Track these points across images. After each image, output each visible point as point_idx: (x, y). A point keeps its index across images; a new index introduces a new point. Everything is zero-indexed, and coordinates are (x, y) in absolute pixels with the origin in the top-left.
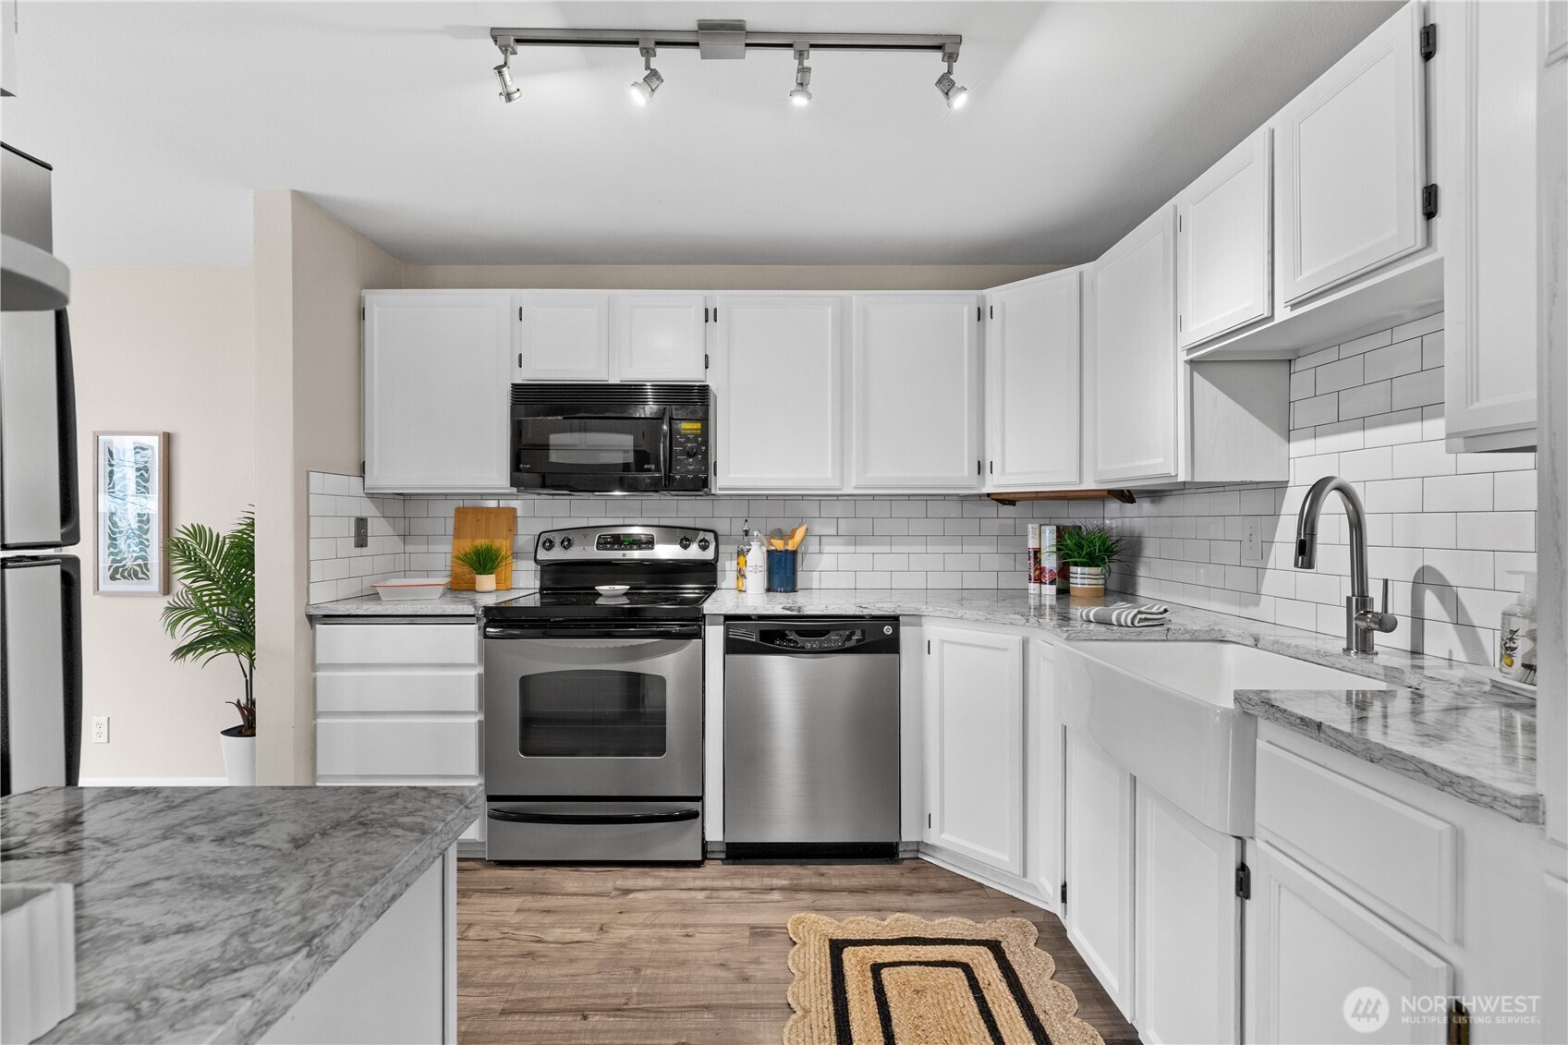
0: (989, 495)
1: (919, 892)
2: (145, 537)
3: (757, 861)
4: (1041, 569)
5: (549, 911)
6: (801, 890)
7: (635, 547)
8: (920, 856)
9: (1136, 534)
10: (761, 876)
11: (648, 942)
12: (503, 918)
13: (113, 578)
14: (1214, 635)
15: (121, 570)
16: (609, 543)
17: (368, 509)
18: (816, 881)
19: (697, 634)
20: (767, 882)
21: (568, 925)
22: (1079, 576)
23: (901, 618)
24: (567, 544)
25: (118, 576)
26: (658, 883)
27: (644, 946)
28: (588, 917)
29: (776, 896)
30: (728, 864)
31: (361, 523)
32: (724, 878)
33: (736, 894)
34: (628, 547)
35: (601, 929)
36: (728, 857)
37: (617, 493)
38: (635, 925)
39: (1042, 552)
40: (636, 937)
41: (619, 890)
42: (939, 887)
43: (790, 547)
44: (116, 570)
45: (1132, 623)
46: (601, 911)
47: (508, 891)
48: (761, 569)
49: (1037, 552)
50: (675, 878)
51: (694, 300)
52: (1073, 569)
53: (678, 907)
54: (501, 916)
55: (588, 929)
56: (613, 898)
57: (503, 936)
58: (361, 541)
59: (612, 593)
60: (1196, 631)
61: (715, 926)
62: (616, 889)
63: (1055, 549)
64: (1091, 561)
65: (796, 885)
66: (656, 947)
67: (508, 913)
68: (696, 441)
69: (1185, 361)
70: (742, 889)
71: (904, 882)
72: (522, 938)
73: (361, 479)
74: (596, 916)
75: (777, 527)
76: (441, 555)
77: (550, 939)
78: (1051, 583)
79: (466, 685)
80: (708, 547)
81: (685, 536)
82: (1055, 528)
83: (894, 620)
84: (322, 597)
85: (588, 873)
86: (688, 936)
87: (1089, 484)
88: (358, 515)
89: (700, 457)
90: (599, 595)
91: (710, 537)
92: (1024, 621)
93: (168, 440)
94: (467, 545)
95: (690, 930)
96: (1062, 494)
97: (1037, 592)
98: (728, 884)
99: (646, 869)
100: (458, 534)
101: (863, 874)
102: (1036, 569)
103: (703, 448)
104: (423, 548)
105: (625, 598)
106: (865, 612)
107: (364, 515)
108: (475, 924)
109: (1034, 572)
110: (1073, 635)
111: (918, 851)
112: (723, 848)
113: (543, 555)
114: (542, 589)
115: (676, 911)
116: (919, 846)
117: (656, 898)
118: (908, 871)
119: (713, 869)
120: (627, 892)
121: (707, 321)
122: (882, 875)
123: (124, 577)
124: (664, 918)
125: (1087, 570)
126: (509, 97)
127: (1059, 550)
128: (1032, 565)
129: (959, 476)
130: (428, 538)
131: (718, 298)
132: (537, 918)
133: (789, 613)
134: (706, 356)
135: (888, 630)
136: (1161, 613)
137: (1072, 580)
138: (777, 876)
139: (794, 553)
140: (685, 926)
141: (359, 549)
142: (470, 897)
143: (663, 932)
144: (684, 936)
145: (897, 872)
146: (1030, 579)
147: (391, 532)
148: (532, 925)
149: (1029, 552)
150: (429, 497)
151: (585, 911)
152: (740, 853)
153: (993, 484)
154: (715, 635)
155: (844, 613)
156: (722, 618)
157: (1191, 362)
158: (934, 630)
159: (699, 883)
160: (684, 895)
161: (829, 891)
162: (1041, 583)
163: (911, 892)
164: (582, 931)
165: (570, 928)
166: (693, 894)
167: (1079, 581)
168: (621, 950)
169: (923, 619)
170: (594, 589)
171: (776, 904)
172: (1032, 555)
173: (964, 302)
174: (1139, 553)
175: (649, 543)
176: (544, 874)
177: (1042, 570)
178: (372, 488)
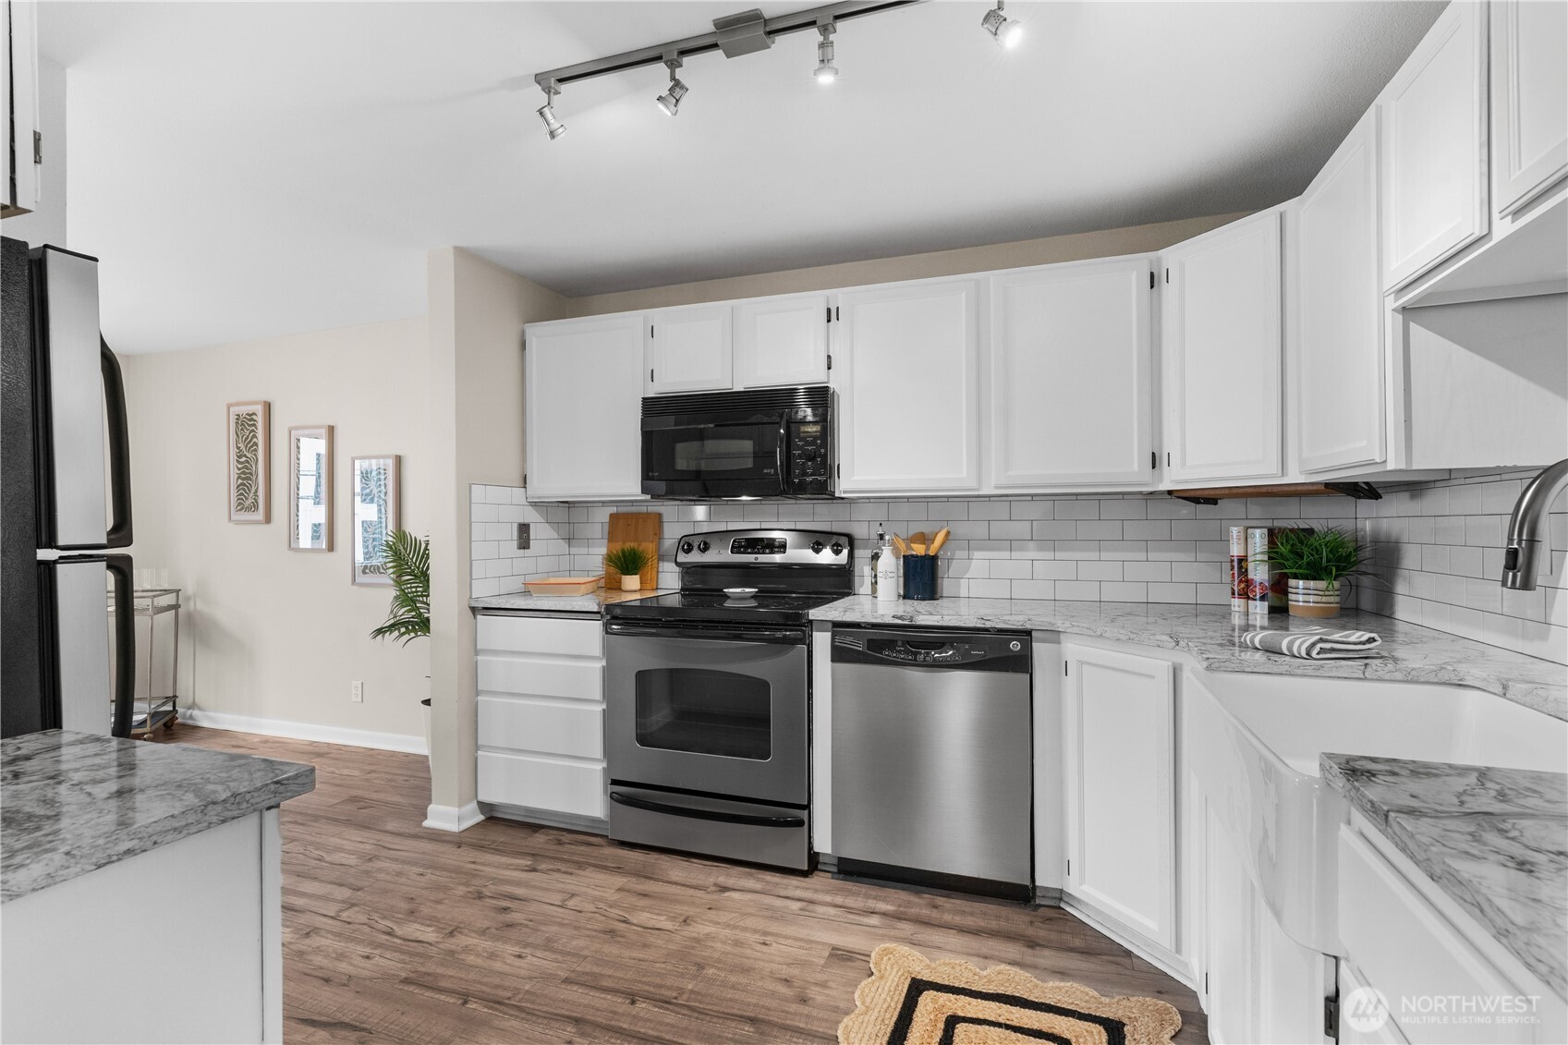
0: (1170, 492)
1: (1044, 946)
3: (870, 880)
4: (1247, 581)
5: (645, 895)
6: (905, 919)
7: (767, 551)
8: (1062, 905)
9: (1393, 540)
10: (867, 897)
11: (724, 943)
12: (603, 894)
13: (364, 572)
14: (1444, 676)
16: (742, 547)
17: (531, 516)
18: (926, 912)
19: (801, 640)
20: (871, 904)
21: (657, 912)
22: (1300, 591)
23: (1034, 634)
24: (705, 548)
25: (367, 571)
26: (758, 886)
27: (718, 945)
28: (678, 907)
29: (874, 920)
30: (838, 879)
31: (524, 529)
32: (828, 892)
33: (832, 911)
34: (761, 551)
35: (685, 921)
36: (840, 872)
37: (744, 498)
38: (719, 923)
39: (1249, 559)
40: (714, 935)
41: (719, 886)
42: (1071, 945)
43: (931, 553)
44: (366, 566)
45: (1308, 654)
46: (693, 904)
47: (619, 870)
48: (892, 575)
49: (1242, 560)
50: (778, 884)
51: (816, 301)
52: (1292, 582)
53: (767, 914)
54: (603, 891)
55: (673, 919)
56: (709, 893)
57: (596, 910)
58: (524, 543)
59: (740, 595)
60: (1413, 669)
61: (796, 939)
62: (715, 885)
63: (1266, 558)
64: (1314, 572)
65: (902, 913)
66: (728, 948)
67: (609, 890)
68: (815, 444)
69: (1393, 310)
70: (840, 907)
71: (1030, 931)
72: (612, 915)
73: (524, 489)
74: (685, 908)
75: (920, 531)
76: (594, 557)
77: (635, 921)
78: (1263, 598)
79: (591, 674)
80: (841, 551)
81: (817, 540)
82: (1266, 531)
83: (1026, 635)
84: (484, 592)
85: (697, 865)
86: (764, 944)
87: (1295, 476)
88: (522, 521)
89: (819, 459)
90: (726, 597)
91: (844, 540)
92: (1174, 644)
93: (399, 461)
94: (618, 547)
95: (769, 939)
96: (1264, 490)
97: (1242, 609)
98: (828, 898)
99: (753, 870)
100: (612, 538)
101: (985, 914)
102: (1241, 581)
103: (823, 451)
104: (584, 550)
105: (753, 601)
106: (988, 625)
107: (526, 521)
108: (578, 895)
109: (1239, 585)
110: (1217, 665)
111: (1061, 899)
112: (835, 861)
113: (682, 558)
114: (682, 589)
115: (764, 917)
116: (1061, 895)
117: (750, 900)
118: (1040, 920)
119: (818, 880)
120: (725, 889)
121: (829, 321)
122: (1007, 919)
123: (372, 573)
124: (750, 922)
125: (1312, 584)
126: (552, 135)
127: (1270, 558)
128: (1236, 575)
129: (1129, 471)
130: (588, 541)
131: (841, 296)
132: (633, 900)
133: (900, 622)
134: (829, 357)
135: (1015, 646)
136: (1364, 643)
137: (1291, 597)
138: (885, 900)
139: (934, 559)
140: (765, 934)
141: (522, 551)
142: (584, 870)
143: (741, 935)
144: (760, 943)
145: (1027, 919)
146: (1233, 594)
147: (556, 536)
148: (625, 905)
149: (1232, 561)
150: (588, 505)
151: (677, 901)
152: (851, 870)
153: (1170, 479)
154: (822, 641)
155: (962, 625)
156: (830, 625)
157: (1404, 309)
158: (1072, 649)
159: (798, 893)
160: (779, 903)
161: (939, 926)
162: (1248, 598)
163: (1032, 944)
164: (667, 920)
165: (658, 914)
166: (788, 903)
167: (1301, 598)
168: (695, 945)
169: (1062, 636)
170: (722, 590)
171: (872, 930)
172: (1236, 564)
173: (1131, 268)
174: (1398, 564)
175: (782, 547)
176: (656, 859)
177: (1249, 583)
178: (533, 497)
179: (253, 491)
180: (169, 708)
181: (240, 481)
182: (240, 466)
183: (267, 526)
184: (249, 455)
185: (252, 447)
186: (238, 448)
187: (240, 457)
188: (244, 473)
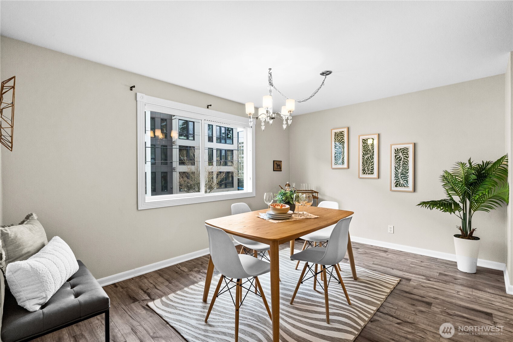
2: (407, 174)
13: (396, 186)
15: (399, 184)
44: (397, 184)
93: (415, 145)
179: (342, 158)
181: (336, 155)
182: (336, 150)
183: (348, 170)
184: (340, 146)
185: (341, 143)
186: (335, 143)
187: (336, 147)
188: (338, 152)
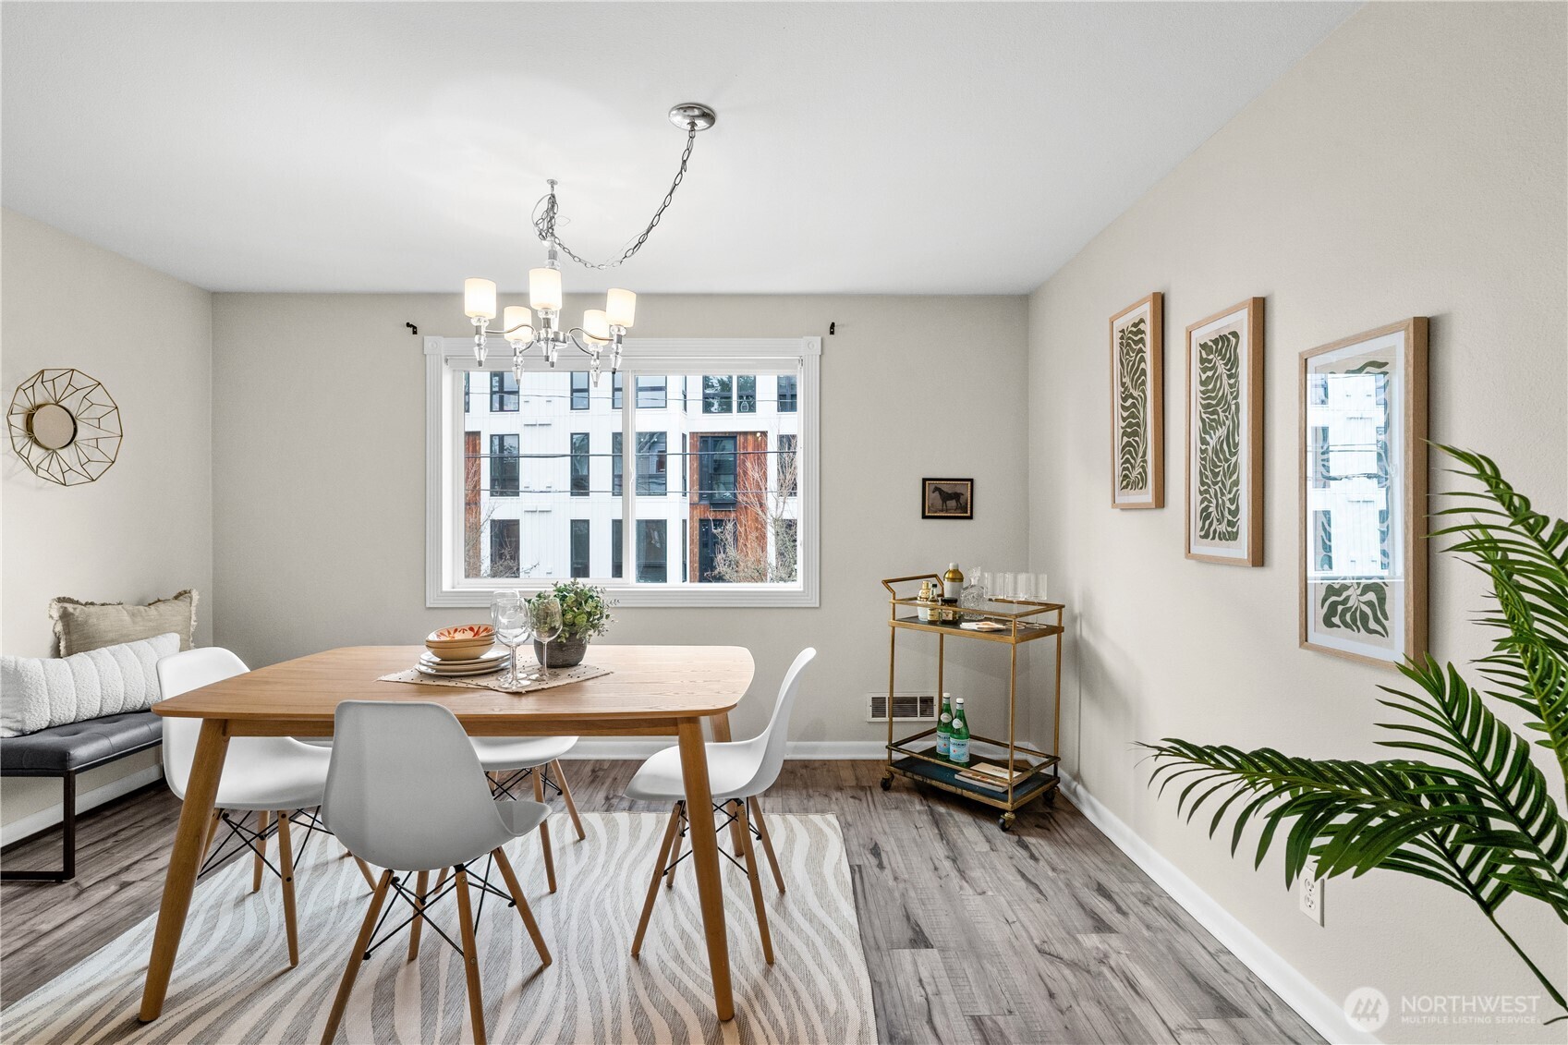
13: (1329, 621)
15: (1340, 608)
25: (1336, 620)
44: (1334, 609)
123: (1346, 625)
179: (1140, 455)
180: (1049, 771)
181: (1126, 439)
182: (1125, 414)
183: (1158, 512)
184: (1135, 394)
185: (1139, 378)
186: (1123, 384)
187: (1125, 400)
188: (1130, 425)
